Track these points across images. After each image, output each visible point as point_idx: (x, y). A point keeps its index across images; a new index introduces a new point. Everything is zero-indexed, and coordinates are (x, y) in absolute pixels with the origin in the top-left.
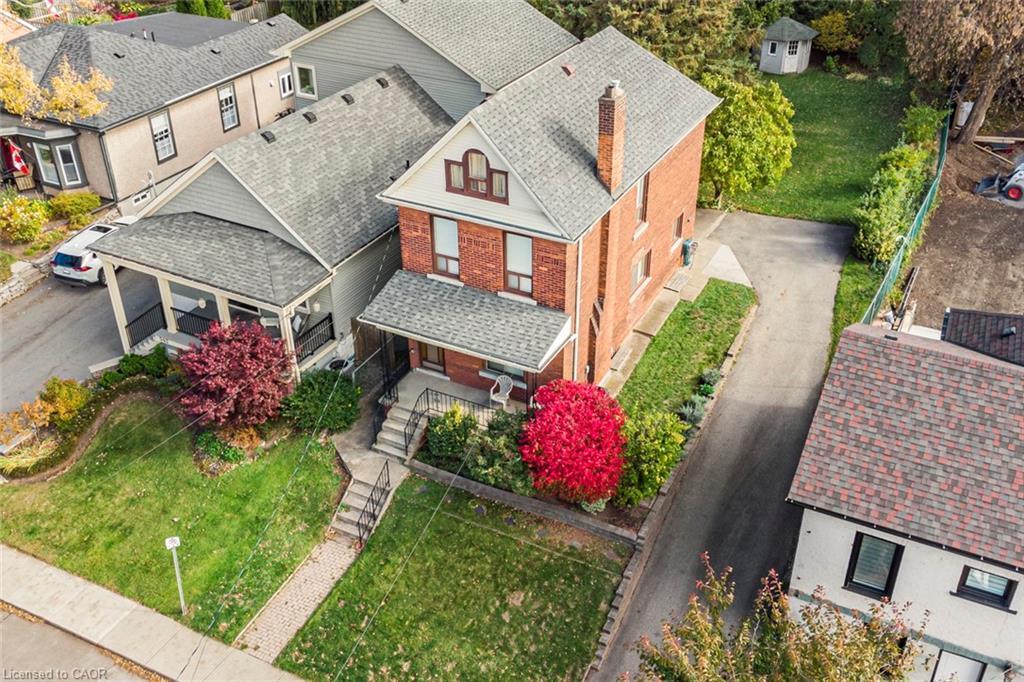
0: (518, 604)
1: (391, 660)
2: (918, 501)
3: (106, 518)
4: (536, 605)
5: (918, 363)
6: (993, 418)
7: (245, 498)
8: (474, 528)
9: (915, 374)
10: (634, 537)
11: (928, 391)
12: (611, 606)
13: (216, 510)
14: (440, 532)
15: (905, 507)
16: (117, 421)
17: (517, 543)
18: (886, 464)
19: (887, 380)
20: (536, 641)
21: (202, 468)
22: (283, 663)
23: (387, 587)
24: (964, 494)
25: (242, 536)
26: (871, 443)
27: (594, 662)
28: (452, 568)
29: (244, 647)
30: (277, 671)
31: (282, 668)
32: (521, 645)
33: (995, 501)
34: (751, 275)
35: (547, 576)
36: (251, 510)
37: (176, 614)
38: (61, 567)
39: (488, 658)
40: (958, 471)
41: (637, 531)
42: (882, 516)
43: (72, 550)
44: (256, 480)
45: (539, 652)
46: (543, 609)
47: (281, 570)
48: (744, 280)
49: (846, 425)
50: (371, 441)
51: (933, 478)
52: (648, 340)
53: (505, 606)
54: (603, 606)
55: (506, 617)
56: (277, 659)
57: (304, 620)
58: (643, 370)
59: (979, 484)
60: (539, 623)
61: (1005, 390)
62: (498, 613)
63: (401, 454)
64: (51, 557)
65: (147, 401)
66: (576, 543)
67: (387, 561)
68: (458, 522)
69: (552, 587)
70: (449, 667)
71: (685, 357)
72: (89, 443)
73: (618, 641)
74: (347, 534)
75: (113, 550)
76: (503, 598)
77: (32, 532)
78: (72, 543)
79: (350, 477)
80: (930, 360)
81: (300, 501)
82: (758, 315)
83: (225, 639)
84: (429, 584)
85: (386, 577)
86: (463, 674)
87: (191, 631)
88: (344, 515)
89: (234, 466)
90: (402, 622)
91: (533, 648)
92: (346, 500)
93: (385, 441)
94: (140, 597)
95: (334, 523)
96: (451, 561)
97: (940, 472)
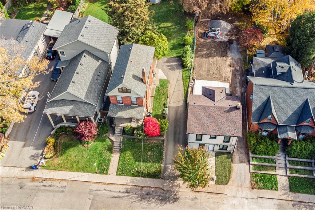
0: (149, 154)
1: (134, 169)
2: (203, 129)
3: (73, 161)
4: (152, 154)
5: (200, 108)
6: (211, 114)
7: (96, 150)
8: (138, 144)
9: (200, 110)
10: (163, 138)
11: (202, 112)
12: (163, 150)
13: (92, 153)
14: (133, 146)
15: (202, 130)
16: (62, 142)
17: (146, 145)
18: (199, 125)
19: (196, 111)
20: (154, 159)
21: (85, 147)
22: (117, 174)
23: (128, 158)
24: (209, 127)
25: (99, 157)
26: (196, 122)
27: (163, 159)
28: (137, 152)
29: (110, 174)
30: (117, 176)
31: (118, 175)
32: (152, 160)
33: (213, 127)
34: (166, 76)
35: (152, 148)
36: (98, 152)
37: (96, 173)
38: (71, 171)
39: (148, 164)
40: (208, 123)
41: (164, 137)
42: (199, 133)
43: (71, 168)
44: (96, 146)
45: (155, 160)
46: (153, 154)
47: (109, 160)
48: (165, 78)
49: (192, 120)
50: (114, 133)
51: (205, 125)
52: (153, 98)
53: (148, 155)
54: (162, 151)
55: (148, 157)
56: (116, 174)
57: (117, 167)
58: (155, 105)
59: (210, 125)
60: (153, 156)
61: (212, 109)
62: (147, 157)
63: (120, 135)
64: (68, 170)
65: (66, 136)
66: (155, 142)
67: (126, 154)
68: (135, 144)
69: (153, 150)
70: (143, 167)
71: (161, 100)
72: (59, 148)
73: (166, 155)
74: (116, 151)
75: (78, 166)
76: (147, 154)
77: (61, 167)
78: (70, 167)
79: (113, 141)
80: (201, 107)
81: (106, 147)
82: (170, 86)
83: (106, 174)
84: (134, 155)
85: (127, 156)
86: (145, 167)
87: (100, 175)
88: (115, 148)
89: (91, 144)
90: (133, 162)
91: (154, 160)
92: (114, 145)
93: (116, 133)
94: (88, 172)
95: (114, 150)
96: (136, 151)
97: (205, 124)
